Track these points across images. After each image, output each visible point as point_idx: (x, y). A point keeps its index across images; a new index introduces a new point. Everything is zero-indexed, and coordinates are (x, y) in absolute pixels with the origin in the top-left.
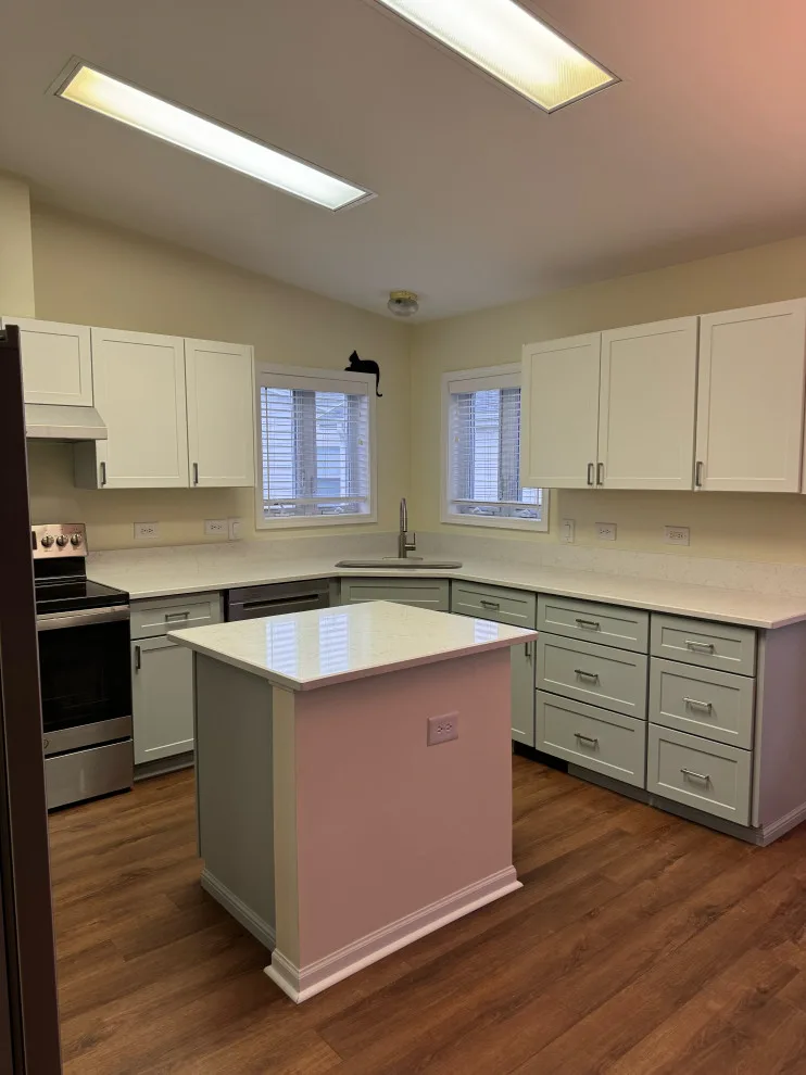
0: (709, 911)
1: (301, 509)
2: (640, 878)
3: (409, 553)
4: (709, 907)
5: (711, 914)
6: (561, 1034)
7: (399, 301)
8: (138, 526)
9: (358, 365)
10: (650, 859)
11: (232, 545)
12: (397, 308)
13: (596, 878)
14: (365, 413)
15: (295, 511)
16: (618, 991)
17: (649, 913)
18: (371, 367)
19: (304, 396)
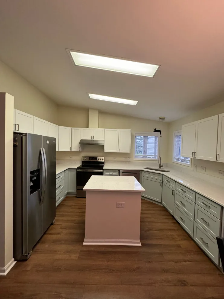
0: (184, 282)
1: (144, 157)
2: (172, 261)
3: (161, 167)
4: (185, 281)
5: (183, 283)
6: (112, 285)
7: (161, 119)
8: (113, 158)
9: (156, 131)
10: (181, 257)
11: (128, 162)
12: (161, 120)
13: (161, 254)
14: (158, 140)
15: (142, 157)
16: (135, 285)
17: (165, 271)
18: (159, 131)
19: (145, 137)
